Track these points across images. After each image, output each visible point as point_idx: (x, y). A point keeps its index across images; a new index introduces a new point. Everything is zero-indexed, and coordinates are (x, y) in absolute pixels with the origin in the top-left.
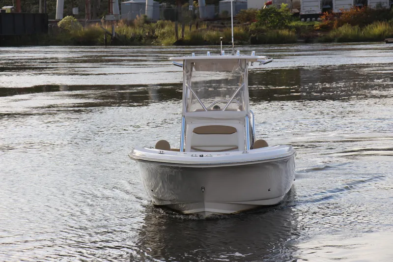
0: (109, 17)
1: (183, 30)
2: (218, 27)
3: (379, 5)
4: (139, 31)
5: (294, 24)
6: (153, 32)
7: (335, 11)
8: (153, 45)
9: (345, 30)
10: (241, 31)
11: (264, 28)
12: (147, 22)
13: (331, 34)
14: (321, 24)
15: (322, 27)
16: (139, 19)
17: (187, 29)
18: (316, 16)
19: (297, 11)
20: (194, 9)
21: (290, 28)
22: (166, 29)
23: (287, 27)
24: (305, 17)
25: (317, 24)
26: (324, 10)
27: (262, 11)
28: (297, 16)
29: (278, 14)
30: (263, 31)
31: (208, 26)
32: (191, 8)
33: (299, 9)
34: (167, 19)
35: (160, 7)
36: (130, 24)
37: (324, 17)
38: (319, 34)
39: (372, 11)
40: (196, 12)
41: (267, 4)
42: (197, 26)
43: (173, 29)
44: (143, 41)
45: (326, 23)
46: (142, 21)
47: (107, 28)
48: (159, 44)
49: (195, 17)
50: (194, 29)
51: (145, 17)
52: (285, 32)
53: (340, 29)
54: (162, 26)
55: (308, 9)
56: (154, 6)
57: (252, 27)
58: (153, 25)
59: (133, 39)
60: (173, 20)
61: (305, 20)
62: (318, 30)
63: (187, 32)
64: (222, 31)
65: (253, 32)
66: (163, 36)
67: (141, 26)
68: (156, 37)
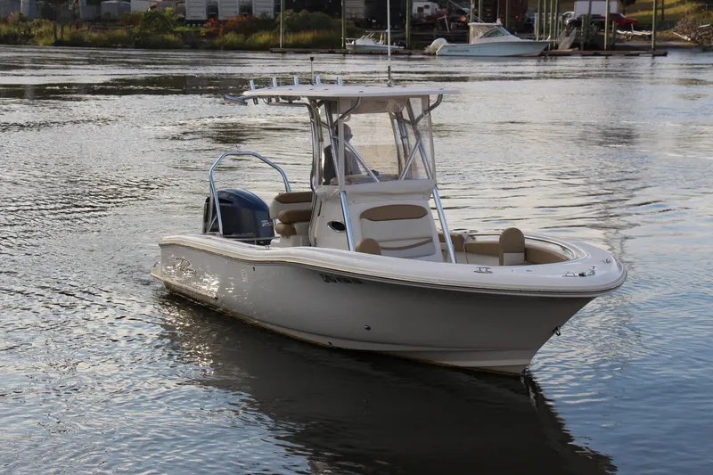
1: (62, 30)
2: (100, 28)
3: (264, 14)
4: (14, 29)
5: (178, 29)
6: (30, 31)
7: (221, 18)
8: (29, 44)
9: (231, 37)
10: (125, 34)
11: (148, 31)
12: (22, 19)
13: (217, 41)
14: (207, 30)
15: (207, 33)
16: (14, 16)
17: (66, 29)
18: (202, 22)
19: (183, 16)
20: (74, 9)
21: (175, 33)
22: (43, 29)
23: (172, 32)
24: (191, 22)
25: (203, 31)
26: (210, 16)
27: (146, 14)
28: (182, 21)
29: (162, 17)
30: (147, 35)
31: (89, 28)
32: (71, 7)
33: (185, 14)
34: (44, 18)
35: (37, 4)
36: (5, 21)
37: (210, 24)
38: (205, 40)
39: (256, 20)
40: (76, 11)
41: (152, 8)
42: (78, 27)
43: (51, 29)
44: (19, 40)
45: (212, 29)
46: (17, 19)
48: (35, 44)
49: (75, 17)
50: (74, 30)
51: (21, 14)
52: (171, 37)
53: (226, 36)
54: (39, 25)
55: (192, 14)
56: (30, 3)
57: (136, 30)
58: (29, 24)
59: (6, 37)
60: (51, 20)
61: (191, 26)
62: (204, 37)
63: (67, 32)
64: (104, 33)
65: (138, 36)
66: (41, 35)
67: (16, 24)
68: (33, 36)
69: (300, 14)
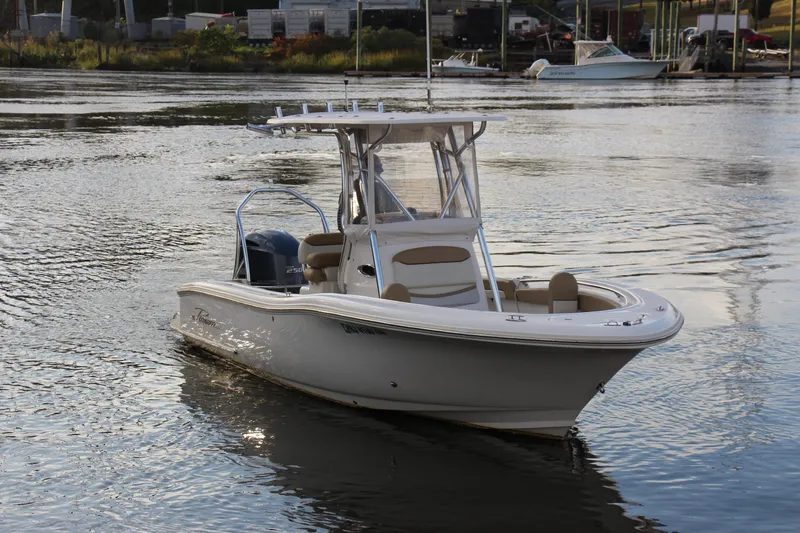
0: (15, 33)
1: (108, 52)
2: (151, 49)
3: (338, 32)
4: (53, 52)
5: (240, 49)
6: (71, 53)
7: (288, 37)
8: (70, 68)
9: (300, 59)
10: (179, 55)
11: (205, 52)
12: (63, 39)
13: (284, 63)
14: (272, 51)
15: (273, 54)
16: (53, 35)
17: (113, 50)
18: (267, 41)
19: (244, 34)
20: (121, 27)
21: (236, 54)
22: (84, 50)
23: (232, 53)
24: (255, 42)
25: (268, 51)
26: (275, 35)
27: (203, 32)
28: (244, 41)
29: (223, 37)
30: (205, 56)
31: (138, 49)
32: (117, 25)
33: (247, 33)
34: (87, 38)
35: (80, 22)
36: (43, 42)
37: (275, 43)
38: (270, 62)
39: (329, 39)
40: (124, 30)
41: (210, 25)
42: (125, 47)
43: (95, 50)
44: (59, 62)
45: (278, 50)
46: (56, 39)
47: (13, 46)
48: (77, 68)
49: (122, 36)
50: (121, 51)
51: (61, 33)
52: (231, 59)
53: (294, 57)
54: (81, 46)
55: (256, 33)
56: (71, 21)
57: (191, 51)
58: (71, 44)
59: (45, 60)
60: (95, 39)
61: (254, 46)
62: (269, 58)
63: (113, 54)
64: (155, 55)
65: (191, 57)
66: (83, 58)
67: (55, 45)
68: (75, 59)
69: (379, 32)
